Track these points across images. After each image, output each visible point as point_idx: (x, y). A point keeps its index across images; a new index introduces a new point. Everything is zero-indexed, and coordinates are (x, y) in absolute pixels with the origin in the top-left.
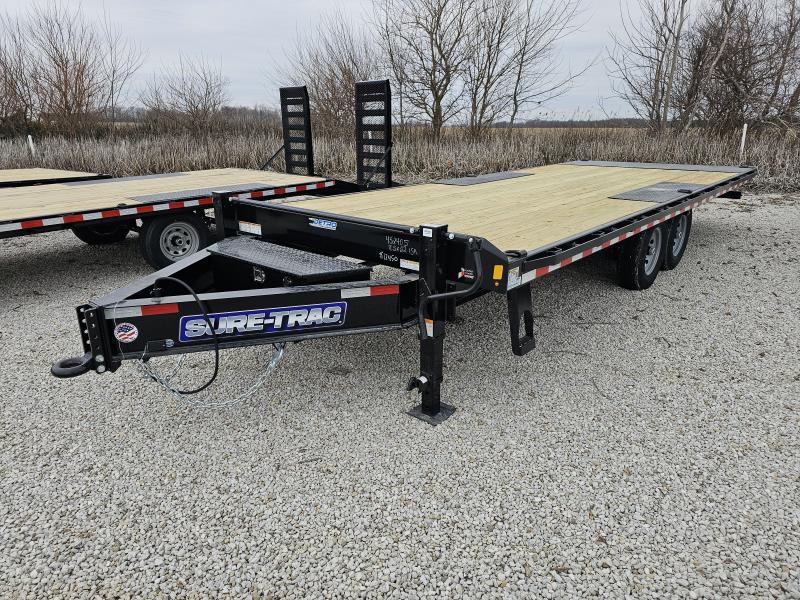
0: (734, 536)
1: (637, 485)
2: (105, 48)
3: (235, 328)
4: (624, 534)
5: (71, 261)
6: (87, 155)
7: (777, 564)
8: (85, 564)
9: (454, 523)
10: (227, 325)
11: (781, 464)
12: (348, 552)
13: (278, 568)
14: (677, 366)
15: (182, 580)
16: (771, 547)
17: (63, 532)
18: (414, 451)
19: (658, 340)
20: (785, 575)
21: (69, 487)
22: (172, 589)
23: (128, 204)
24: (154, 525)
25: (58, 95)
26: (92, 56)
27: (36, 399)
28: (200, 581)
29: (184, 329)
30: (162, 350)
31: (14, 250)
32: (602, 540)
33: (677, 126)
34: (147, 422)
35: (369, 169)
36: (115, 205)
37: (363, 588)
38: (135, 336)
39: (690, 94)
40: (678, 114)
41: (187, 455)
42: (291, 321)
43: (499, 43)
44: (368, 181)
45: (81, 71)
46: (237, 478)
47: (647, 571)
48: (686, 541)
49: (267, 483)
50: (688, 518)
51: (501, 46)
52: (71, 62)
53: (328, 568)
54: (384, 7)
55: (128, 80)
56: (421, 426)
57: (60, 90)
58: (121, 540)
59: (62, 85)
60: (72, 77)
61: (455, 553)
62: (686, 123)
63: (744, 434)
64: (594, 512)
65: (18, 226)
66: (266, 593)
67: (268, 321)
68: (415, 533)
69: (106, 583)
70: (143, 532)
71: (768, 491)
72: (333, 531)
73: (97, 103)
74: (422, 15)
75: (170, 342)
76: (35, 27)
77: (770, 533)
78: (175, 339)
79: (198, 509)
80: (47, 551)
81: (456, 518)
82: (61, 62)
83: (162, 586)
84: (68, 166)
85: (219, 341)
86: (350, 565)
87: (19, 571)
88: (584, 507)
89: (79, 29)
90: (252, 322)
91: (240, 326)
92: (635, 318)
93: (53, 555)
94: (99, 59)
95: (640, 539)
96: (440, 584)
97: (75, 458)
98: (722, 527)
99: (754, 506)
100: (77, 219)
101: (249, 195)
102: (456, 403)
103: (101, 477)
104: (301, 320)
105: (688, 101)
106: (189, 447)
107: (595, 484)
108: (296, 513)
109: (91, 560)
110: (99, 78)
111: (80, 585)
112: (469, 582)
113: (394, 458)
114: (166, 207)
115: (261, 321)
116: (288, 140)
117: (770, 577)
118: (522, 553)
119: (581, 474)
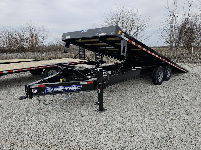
0: (162, 137)
1: (143, 126)
2: (42, 33)
3: (57, 90)
4: (137, 136)
5: (29, 79)
6: (36, 56)
7: (170, 142)
8: (21, 138)
9: (100, 133)
10: (56, 90)
11: (179, 123)
12: (76, 137)
13: (60, 140)
14: (161, 102)
15: (40, 141)
16: (170, 139)
17: (18, 132)
18: (95, 118)
19: (159, 96)
20: (171, 144)
21: (20, 123)
22: (37, 143)
23: (41, 66)
24: (36, 131)
25: (31, 43)
26: (39, 34)
27: (16, 107)
28: (43, 142)
29: (47, 90)
30: (42, 95)
31: (17, 77)
32: (132, 137)
33: (176, 48)
34: (39, 112)
35: (97, 58)
36: (39, 66)
37: (77, 144)
38: (36, 92)
39: (179, 40)
40: (176, 45)
41: (46, 118)
42: (70, 89)
43: (132, 29)
44: (97, 61)
45: (36, 38)
46: (55, 123)
47: (140, 143)
48: (151, 137)
49: (62, 124)
50: (153, 133)
51: (132, 30)
52: (34, 36)
53: (70, 140)
54: (104, 22)
55: (47, 40)
56: (98, 113)
57: (32, 42)
58: (29, 134)
59: (32, 41)
60: (34, 39)
61: (99, 138)
62: (178, 47)
63: (172, 116)
64: (132, 131)
65: (17, 71)
66: (56, 144)
67: (64, 89)
68: (91, 134)
69: (24, 141)
70: (34, 132)
71: (173, 128)
72: (73, 133)
73: (39, 45)
74: (113, 24)
75: (43, 93)
76: (27, 29)
77: (171, 136)
78: (45, 92)
79: (46, 128)
80: (14, 135)
81: (101, 132)
82: (32, 36)
83: (36, 142)
84: (31, 58)
85: (54, 93)
86: (75, 140)
87: (7, 139)
88: (130, 130)
89: (37, 29)
90: (61, 89)
91: (58, 90)
92: (154, 91)
93: (15, 136)
94: (41, 35)
95: (140, 137)
96: (94, 144)
97: (22, 118)
98: (160, 135)
99: (169, 131)
100: (30, 69)
101: (68, 64)
102: (107, 109)
103: (27, 122)
104: (72, 89)
105: (178, 42)
106: (46, 116)
107: (134, 126)
108: (66, 130)
109: (22, 137)
110: (40, 39)
111: (19, 141)
112: (100, 143)
113: (90, 119)
114: (50, 67)
115: (63, 89)
116: (80, 52)
117: (167, 145)
118: (113, 139)
119: (131, 124)
